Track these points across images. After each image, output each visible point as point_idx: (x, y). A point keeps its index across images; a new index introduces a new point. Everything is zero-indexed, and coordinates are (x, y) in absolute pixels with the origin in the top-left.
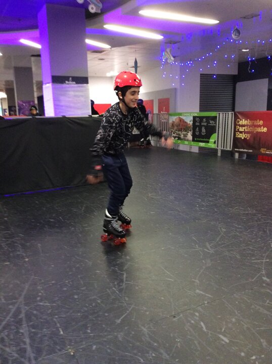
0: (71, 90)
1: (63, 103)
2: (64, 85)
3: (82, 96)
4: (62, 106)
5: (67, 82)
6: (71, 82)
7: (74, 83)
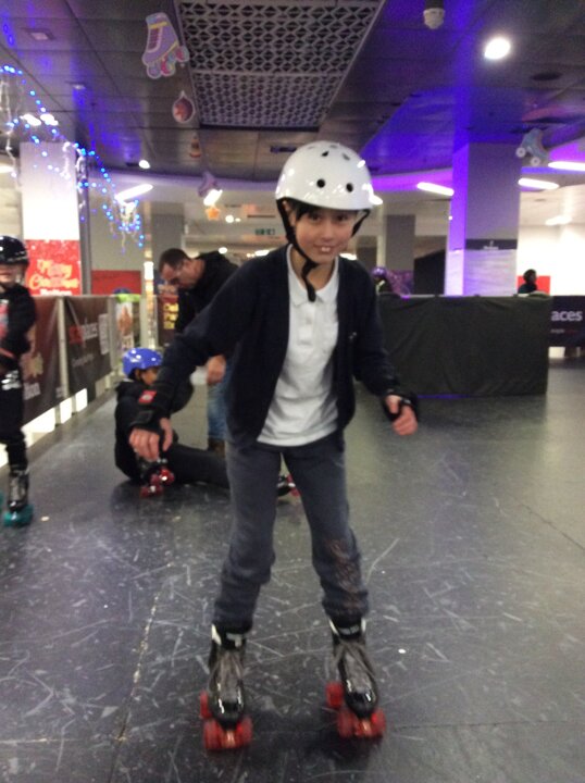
0: (492, 258)
1: (475, 277)
2: (481, 252)
3: (506, 267)
4: (474, 281)
5: (486, 247)
6: (491, 248)
7: (496, 248)
